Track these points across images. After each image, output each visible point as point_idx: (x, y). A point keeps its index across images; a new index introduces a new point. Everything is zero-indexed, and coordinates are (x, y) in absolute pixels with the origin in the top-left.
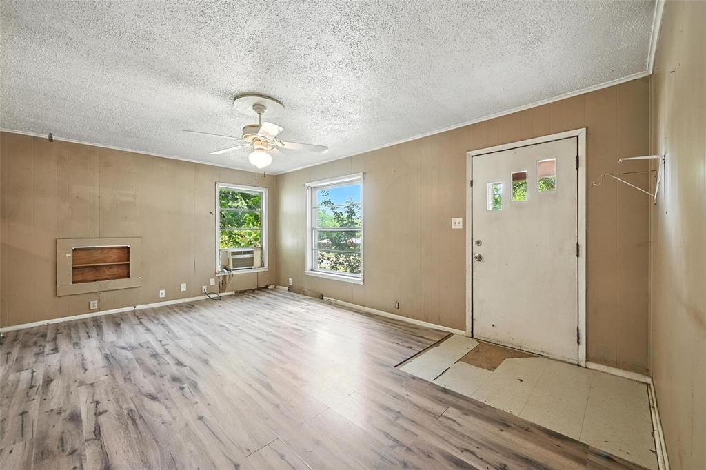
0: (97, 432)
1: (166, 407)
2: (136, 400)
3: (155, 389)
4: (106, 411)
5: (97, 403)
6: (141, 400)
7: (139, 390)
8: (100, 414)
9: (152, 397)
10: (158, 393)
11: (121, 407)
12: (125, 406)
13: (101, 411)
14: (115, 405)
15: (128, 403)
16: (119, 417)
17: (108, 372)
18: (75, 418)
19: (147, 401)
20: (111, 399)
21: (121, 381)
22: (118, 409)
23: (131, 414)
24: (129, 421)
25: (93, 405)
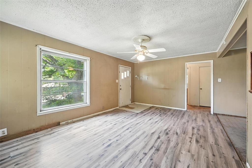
0: (193, 134)
1: (177, 130)
2: (181, 135)
3: (174, 135)
4: (189, 138)
5: (190, 142)
6: (180, 135)
7: (178, 138)
8: (191, 138)
9: (177, 133)
10: (175, 134)
11: (185, 136)
12: (184, 136)
13: (190, 138)
14: (186, 138)
15: (183, 136)
16: (187, 134)
17: (181, 154)
18: (197, 141)
19: (179, 134)
20: (186, 140)
21: (180, 145)
22: (186, 136)
23: (184, 133)
24: (185, 132)
25: (192, 142)
